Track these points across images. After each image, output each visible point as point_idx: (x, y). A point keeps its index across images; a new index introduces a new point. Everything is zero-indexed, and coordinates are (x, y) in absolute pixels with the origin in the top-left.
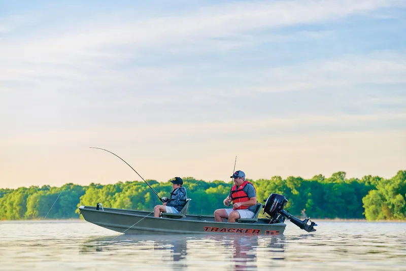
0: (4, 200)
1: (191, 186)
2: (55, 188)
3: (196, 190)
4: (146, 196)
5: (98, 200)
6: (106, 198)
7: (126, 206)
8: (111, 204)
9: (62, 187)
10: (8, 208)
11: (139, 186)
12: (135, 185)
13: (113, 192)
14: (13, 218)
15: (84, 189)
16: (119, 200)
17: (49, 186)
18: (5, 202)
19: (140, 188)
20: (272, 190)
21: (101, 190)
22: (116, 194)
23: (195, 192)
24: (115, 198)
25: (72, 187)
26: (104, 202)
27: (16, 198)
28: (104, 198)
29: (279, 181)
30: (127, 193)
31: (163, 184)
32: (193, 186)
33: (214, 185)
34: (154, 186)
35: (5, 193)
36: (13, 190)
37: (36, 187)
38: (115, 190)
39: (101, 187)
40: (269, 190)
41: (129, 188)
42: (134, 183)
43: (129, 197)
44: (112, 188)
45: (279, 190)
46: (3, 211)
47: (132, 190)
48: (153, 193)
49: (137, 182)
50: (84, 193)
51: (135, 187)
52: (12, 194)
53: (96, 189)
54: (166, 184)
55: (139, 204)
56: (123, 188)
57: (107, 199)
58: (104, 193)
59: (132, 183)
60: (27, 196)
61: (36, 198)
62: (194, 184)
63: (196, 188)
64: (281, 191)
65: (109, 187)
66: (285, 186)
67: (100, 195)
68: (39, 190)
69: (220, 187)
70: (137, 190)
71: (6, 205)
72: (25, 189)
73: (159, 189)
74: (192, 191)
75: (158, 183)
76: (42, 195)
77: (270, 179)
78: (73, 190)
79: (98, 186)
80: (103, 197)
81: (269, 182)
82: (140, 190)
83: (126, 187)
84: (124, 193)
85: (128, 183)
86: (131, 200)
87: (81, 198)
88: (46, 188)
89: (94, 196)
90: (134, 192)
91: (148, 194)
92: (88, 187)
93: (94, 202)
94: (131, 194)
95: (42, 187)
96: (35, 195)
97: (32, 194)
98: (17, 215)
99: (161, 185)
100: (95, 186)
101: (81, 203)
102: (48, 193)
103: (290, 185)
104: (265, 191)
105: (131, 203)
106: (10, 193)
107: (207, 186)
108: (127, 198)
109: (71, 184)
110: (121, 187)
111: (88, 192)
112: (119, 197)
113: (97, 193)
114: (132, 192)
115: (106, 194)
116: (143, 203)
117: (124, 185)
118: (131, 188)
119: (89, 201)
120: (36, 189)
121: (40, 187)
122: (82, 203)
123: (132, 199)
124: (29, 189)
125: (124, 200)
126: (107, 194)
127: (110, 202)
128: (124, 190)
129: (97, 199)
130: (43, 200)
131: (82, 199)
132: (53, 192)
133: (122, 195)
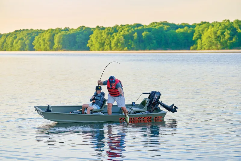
0: (39, 38)
1: (165, 27)
2: (73, 29)
3: (169, 30)
4: (134, 35)
5: (102, 38)
6: (107, 36)
7: (121, 42)
8: (110, 41)
9: (78, 29)
10: (42, 43)
11: (129, 28)
12: (127, 27)
13: (112, 32)
14: (46, 50)
15: (92, 30)
16: (116, 38)
17: (69, 28)
18: (40, 39)
19: (130, 29)
20: (223, 29)
21: (103, 31)
22: (114, 34)
23: (168, 32)
24: (113, 37)
25: (84, 29)
26: (106, 39)
27: (47, 36)
28: (106, 36)
29: (228, 23)
30: (122, 33)
31: (146, 26)
32: (167, 28)
33: (182, 26)
34: (140, 28)
35: (40, 33)
36: (45, 30)
37: (60, 29)
38: (113, 31)
39: (103, 29)
40: (220, 30)
41: (123, 29)
42: (126, 26)
44: (111, 29)
45: (228, 30)
46: (39, 45)
48: (140, 33)
49: (128, 25)
50: (92, 33)
51: (127, 29)
52: (44, 33)
53: (100, 30)
54: (148, 26)
55: (130, 40)
57: (108, 37)
58: (106, 33)
59: (124, 26)
60: (54, 35)
61: (60, 36)
62: (168, 26)
63: (169, 29)
64: (229, 30)
65: (109, 29)
66: (232, 27)
67: (103, 34)
68: (62, 30)
69: (186, 28)
70: (128, 31)
71: (41, 41)
72: (52, 30)
73: (143, 30)
74: (166, 31)
75: (143, 26)
76: (65, 34)
78: (85, 30)
79: (101, 28)
80: (105, 36)
81: (220, 24)
82: (130, 31)
83: (121, 29)
84: (119, 33)
85: (122, 26)
86: (125, 38)
87: (90, 36)
88: (67, 29)
89: (99, 35)
91: (136, 34)
92: (95, 29)
93: (99, 39)
94: (124, 33)
95: (64, 29)
96: (59, 34)
97: (57, 33)
98: (48, 48)
99: (145, 27)
100: (100, 28)
101: (90, 40)
102: (68, 32)
103: (235, 26)
104: (218, 31)
105: (124, 40)
106: (43, 32)
107: (177, 27)
108: (121, 36)
109: (84, 27)
110: (117, 28)
111: (95, 32)
112: (116, 35)
113: (101, 33)
114: (125, 32)
115: (107, 34)
116: (132, 40)
117: (119, 28)
118: (124, 30)
119: (95, 38)
120: (60, 30)
121: (63, 29)
122: (91, 40)
123: (125, 37)
124: (55, 30)
125: (119, 38)
126: (108, 34)
127: (110, 39)
128: (119, 31)
129: (101, 37)
130: (65, 37)
131: (91, 37)
132: (71, 32)
133: (118, 34)
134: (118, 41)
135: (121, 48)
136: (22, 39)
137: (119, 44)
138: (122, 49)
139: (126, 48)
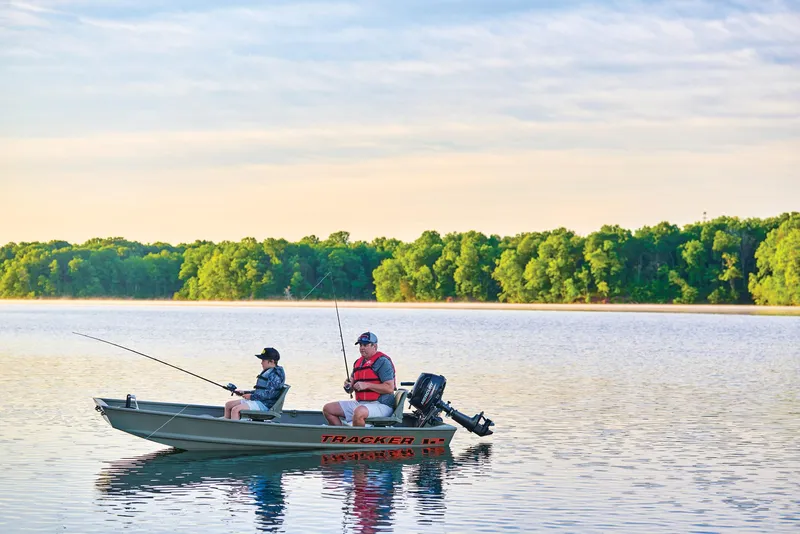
1: (120, 249)
3: (127, 257)
4: (51, 265)
7: (21, 279)
12: (34, 248)
16: (9, 270)
19: (42, 252)
20: (243, 257)
22: (6, 262)
23: (126, 260)
29: (252, 245)
30: (22, 261)
31: (77, 246)
32: (124, 251)
33: (156, 249)
34: (64, 250)
38: (3, 256)
40: (237, 258)
41: (25, 252)
42: (34, 245)
43: (24, 266)
45: (253, 259)
47: (31, 255)
48: (63, 261)
49: (37, 243)
51: (34, 252)
54: (83, 246)
55: (41, 277)
56: (16, 253)
59: (29, 244)
62: (125, 248)
63: (127, 255)
64: (256, 260)
66: (262, 253)
69: (164, 252)
70: (38, 255)
73: (71, 255)
74: (122, 258)
75: (69, 245)
77: (238, 240)
81: (237, 247)
82: (42, 256)
83: (21, 251)
84: (18, 260)
85: (24, 244)
86: (29, 272)
90: (32, 258)
91: (55, 262)
94: (29, 261)
99: (74, 249)
103: (268, 251)
104: (231, 260)
105: (28, 275)
107: (145, 250)
108: (22, 268)
110: (14, 250)
112: (11, 265)
114: (30, 259)
116: (47, 276)
117: (18, 249)
118: (29, 253)
123: (30, 268)
125: (17, 270)
128: (17, 256)
133: (14, 263)
134: (15, 278)
135: (22, 293)
137: (15, 285)
138: (24, 296)
139: (33, 293)
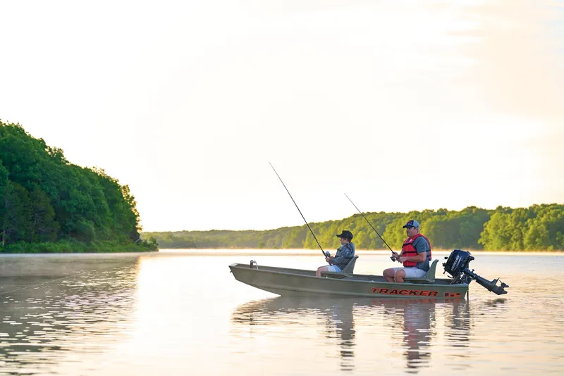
0: (393, 227)
2: (453, 212)
5: (506, 228)
6: (516, 225)
7: (541, 235)
8: (522, 233)
9: (462, 211)
11: (557, 210)
12: (553, 209)
13: (525, 217)
15: (489, 213)
16: (532, 227)
17: (446, 210)
18: (394, 229)
19: (559, 212)
21: (509, 215)
22: (529, 220)
24: (527, 226)
25: (474, 210)
26: (513, 230)
28: (513, 225)
30: (542, 219)
35: (394, 218)
36: (404, 214)
37: (430, 211)
38: (527, 215)
39: (509, 211)
41: (545, 212)
42: (552, 206)
43: (544, 223)
44: (523, 212)
46: (392, 240)
47: (549, 215)
49: (555, 204)
50: (489, 219)
51: (552, 212)
52: (402, 219)
53: (503, 214)
55: (558, 233)
56: (537, 213)
57: (517, 227)
58: (513, 218)
59: (549, 206)
61: (431, 224)
65: (519, 211)
67: (508, 221)
68: (434, 214)
70: (555, 215)
71: (396, 232)
72: (417, 213)
76: (438, 220)
78: (476, 214)
79: (506, 210)
80: (511, 224)
82: (559, 216)
83: (542, 211)
84: (539, 219)
85: (544, 206)
86: (548, 228)
87: (484, 225)
88: (443, 212)
89: (501, 222)
90: (551, 217)
92: (493, 212)
93: (501, 229)
94: (548, 220)
95: (438, 211)
96: (429, 220)
97: (425, 220)
100: (503, 209)
101: (484, 232)
102: (445, 218)
105: (547, 232)
106: (400, 218)
108: (542, 225)
109: (474, 207)
110: (535, 211)
111: (493, 217)
112: (533, 224)
113: (504, 218)
114: (549, 218)
115: (515, 220)
117: (539, 209)
118: (548, 213)
119: (494, 229)
120: (429, 213)
121: (436, 211)
122: (486, 231)
123: (548, 225)
124: (422, 213)
125: (539, 227)
126: (517, 220)
127: (520, 230)
128: (538, 216)
129: (504, 226)
130: (439, 226)
131: (486, 227)
132: (451, 217)
133: (535, 222)
134: (536, 234)
135: (543, 247)
136: (364, 229)
137: (537, 240)
138: (545, 249)
139: (551, 247)
